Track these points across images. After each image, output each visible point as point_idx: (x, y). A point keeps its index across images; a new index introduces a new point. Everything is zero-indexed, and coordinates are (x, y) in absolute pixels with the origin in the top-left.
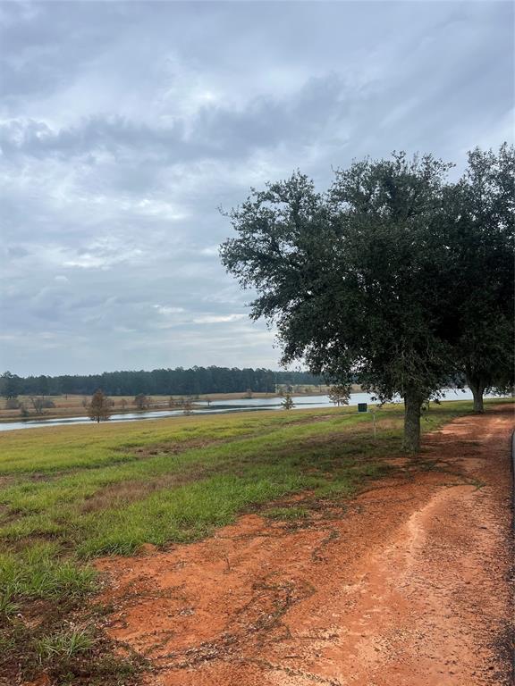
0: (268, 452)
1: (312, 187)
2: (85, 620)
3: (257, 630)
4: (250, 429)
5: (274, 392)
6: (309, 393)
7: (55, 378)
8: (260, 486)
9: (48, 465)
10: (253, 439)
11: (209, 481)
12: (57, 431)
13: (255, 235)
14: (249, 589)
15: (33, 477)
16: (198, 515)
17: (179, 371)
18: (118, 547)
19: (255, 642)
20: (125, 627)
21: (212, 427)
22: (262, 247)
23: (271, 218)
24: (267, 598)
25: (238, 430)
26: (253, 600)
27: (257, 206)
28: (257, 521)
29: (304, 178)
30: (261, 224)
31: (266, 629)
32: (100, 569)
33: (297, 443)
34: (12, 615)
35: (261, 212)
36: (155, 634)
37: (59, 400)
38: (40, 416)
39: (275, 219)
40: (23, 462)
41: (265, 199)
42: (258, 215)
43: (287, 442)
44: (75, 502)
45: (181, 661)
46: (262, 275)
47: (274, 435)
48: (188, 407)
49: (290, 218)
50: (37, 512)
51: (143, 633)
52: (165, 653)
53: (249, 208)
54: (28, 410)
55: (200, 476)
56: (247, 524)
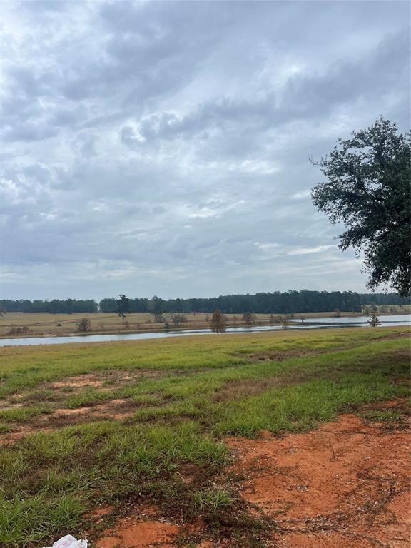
0: (359, 363)
1: (395, 130)
2: (223, 483)
3: (366, 512)
4: (341, 343)
5: (361, 311)
6: (394, 312)
7: (187, 300)
8: (355, 391)
9: (186, 365)
10: (345, 352)
11: (309, 385)
12: (190, 339)
13: (341, 178)
14: (354, 476)
15: (177, 372)
16: (303, 411)
17: (277, 294)
18: (243, 430)
19: (364, 522)
20: (254, 493)
21: (309, 340)
22: (349, 187)
23: (356, 161)
24: (372, 487)
25: (331, 343)
26: (359, 487)
27: (343, 153)
28: (356, 421)
29: (386, 123)
30: (348, 168)
31: (374, 512)
32: (231, 445)
33: (386, 355)
34: (173, 472)
35: (347, 158)
36: (278, 502)
37: (190, 316)
38: (177, 328)
39: (360, 162)
40: (170, 362)
41: (350, 146)
42: (345, 161)
43: (377, 355)
44: (208, 392)
45: (302, 527)
46: (349, 211)
47: (364, 349)
48: (285, 323)
49: (375, 159)
50: (182, 398)
51: (269, 500)
52: (288, 518)
53: (336, 156)
54: (169, 324)
55: (302, 380)
56: (346, 422)
